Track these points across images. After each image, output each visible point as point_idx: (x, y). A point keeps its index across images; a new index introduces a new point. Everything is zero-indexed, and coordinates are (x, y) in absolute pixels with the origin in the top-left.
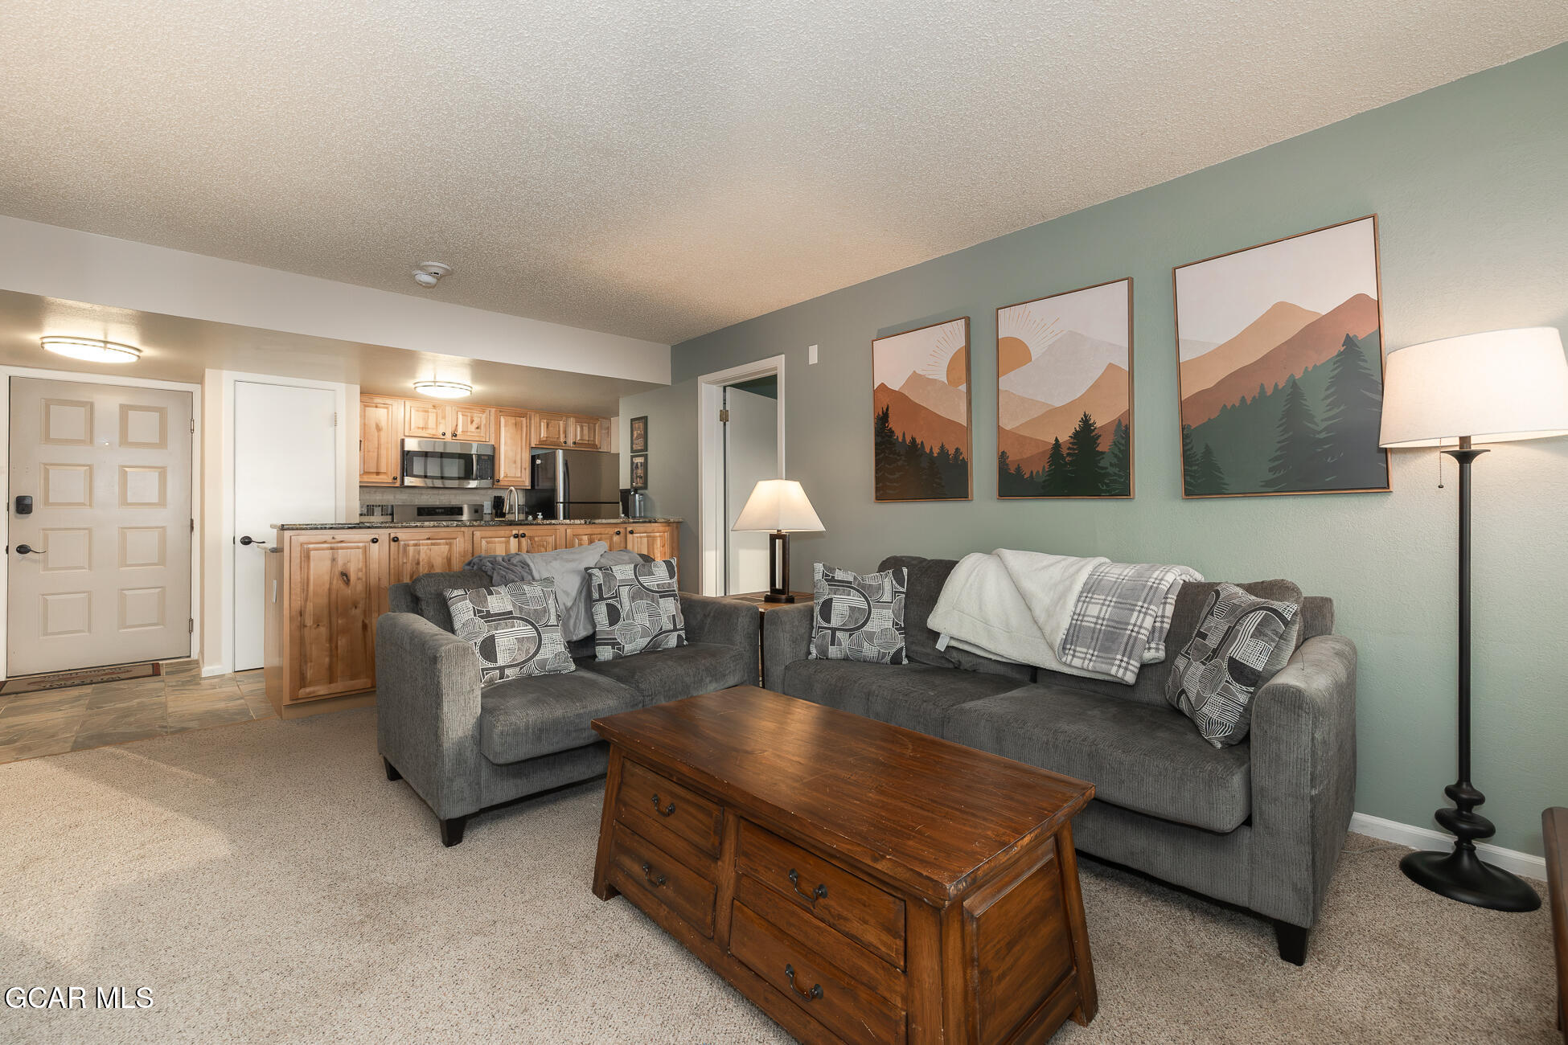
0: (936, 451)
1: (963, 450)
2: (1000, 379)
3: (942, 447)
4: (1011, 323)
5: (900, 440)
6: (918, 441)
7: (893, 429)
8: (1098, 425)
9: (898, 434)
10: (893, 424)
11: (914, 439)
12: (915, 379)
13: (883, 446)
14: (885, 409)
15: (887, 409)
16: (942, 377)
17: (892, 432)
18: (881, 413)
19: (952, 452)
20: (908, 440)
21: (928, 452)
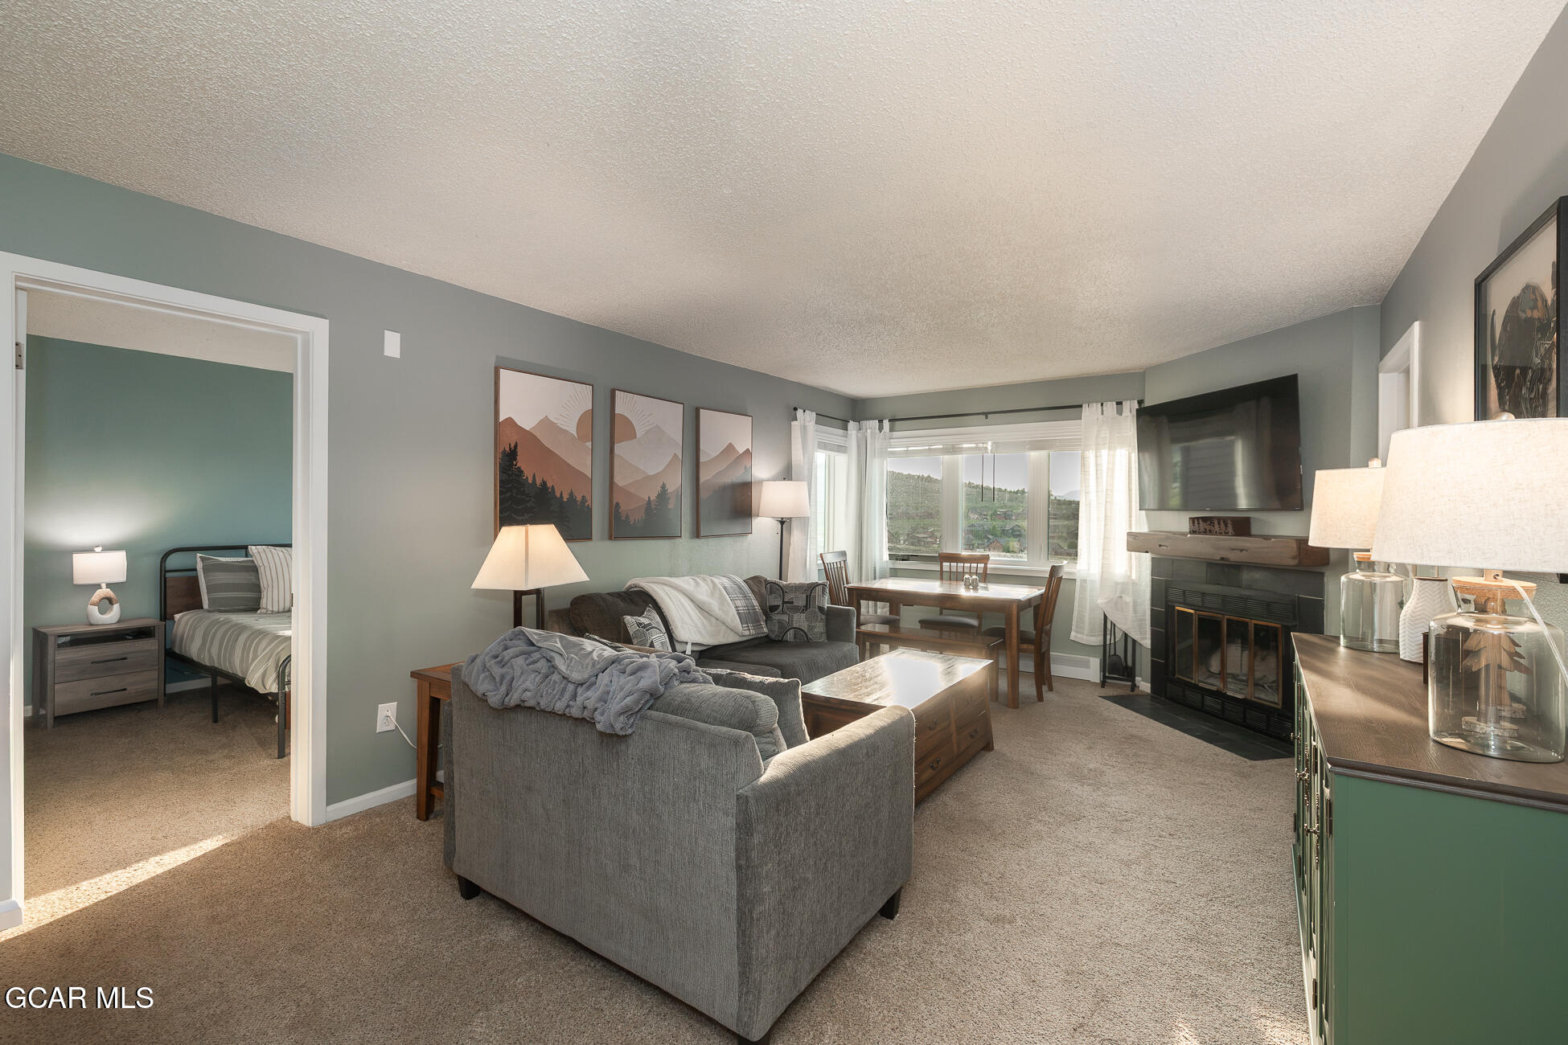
0: (565, 497)
1: (588, 498)
2: (616, 446)
3: (571, 494)
4: (625, 404)
5: (530, 481)
6: (549, 485)
7: (522, 468)
8: (669, 491)
9: (528, 474)
10: (522, 462)
11: (544, 483)
12: (546, 423)
13: (510, 485)
14: (512, 446)
15: (516, 446)
16: (573, 430)
17: (521, 472)
18: (507, 449)
19: (579, 499)
20: (539, 482)
21: (558, 496)
